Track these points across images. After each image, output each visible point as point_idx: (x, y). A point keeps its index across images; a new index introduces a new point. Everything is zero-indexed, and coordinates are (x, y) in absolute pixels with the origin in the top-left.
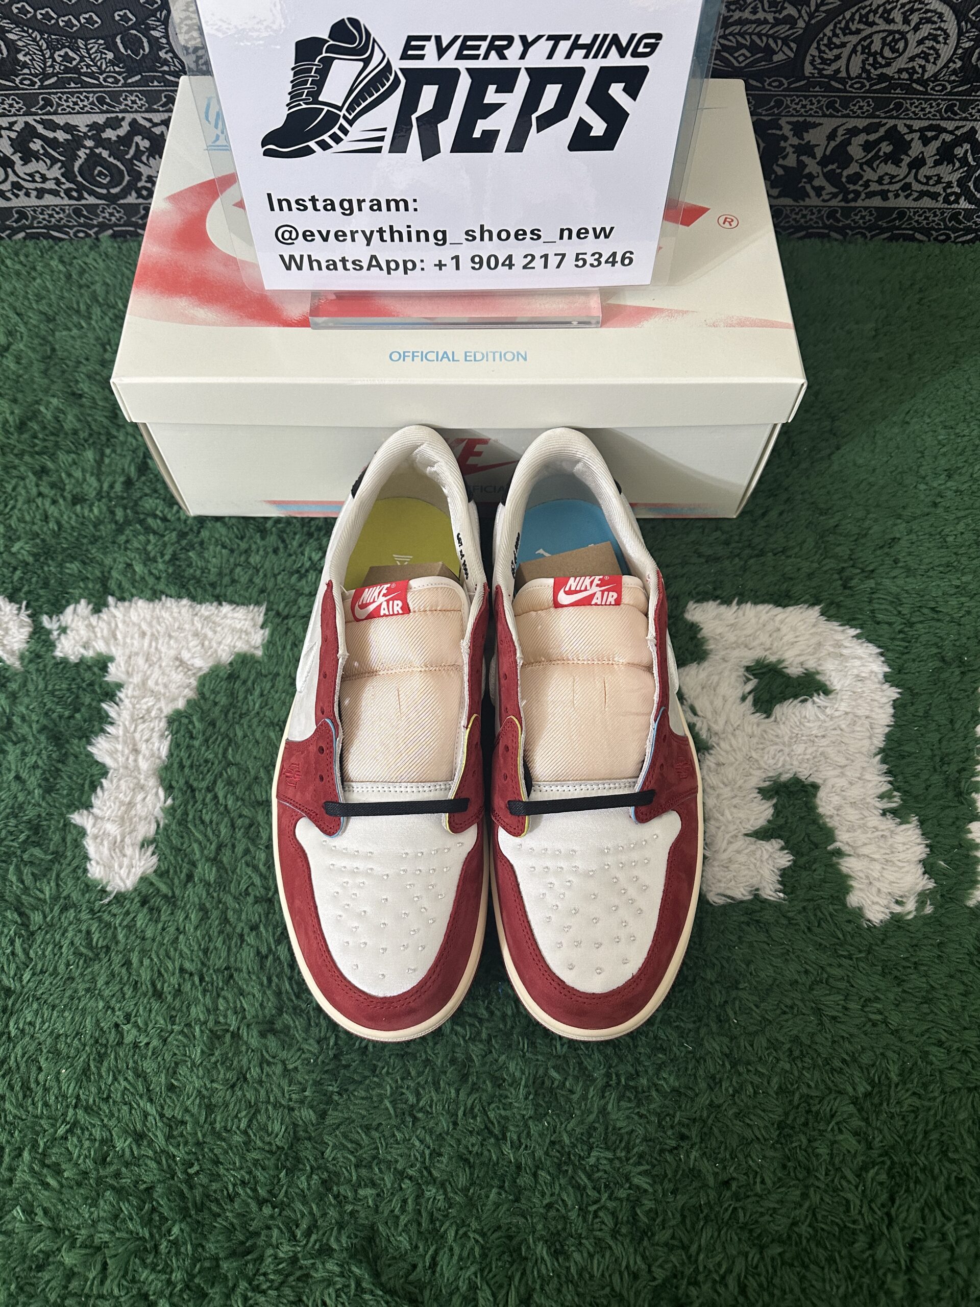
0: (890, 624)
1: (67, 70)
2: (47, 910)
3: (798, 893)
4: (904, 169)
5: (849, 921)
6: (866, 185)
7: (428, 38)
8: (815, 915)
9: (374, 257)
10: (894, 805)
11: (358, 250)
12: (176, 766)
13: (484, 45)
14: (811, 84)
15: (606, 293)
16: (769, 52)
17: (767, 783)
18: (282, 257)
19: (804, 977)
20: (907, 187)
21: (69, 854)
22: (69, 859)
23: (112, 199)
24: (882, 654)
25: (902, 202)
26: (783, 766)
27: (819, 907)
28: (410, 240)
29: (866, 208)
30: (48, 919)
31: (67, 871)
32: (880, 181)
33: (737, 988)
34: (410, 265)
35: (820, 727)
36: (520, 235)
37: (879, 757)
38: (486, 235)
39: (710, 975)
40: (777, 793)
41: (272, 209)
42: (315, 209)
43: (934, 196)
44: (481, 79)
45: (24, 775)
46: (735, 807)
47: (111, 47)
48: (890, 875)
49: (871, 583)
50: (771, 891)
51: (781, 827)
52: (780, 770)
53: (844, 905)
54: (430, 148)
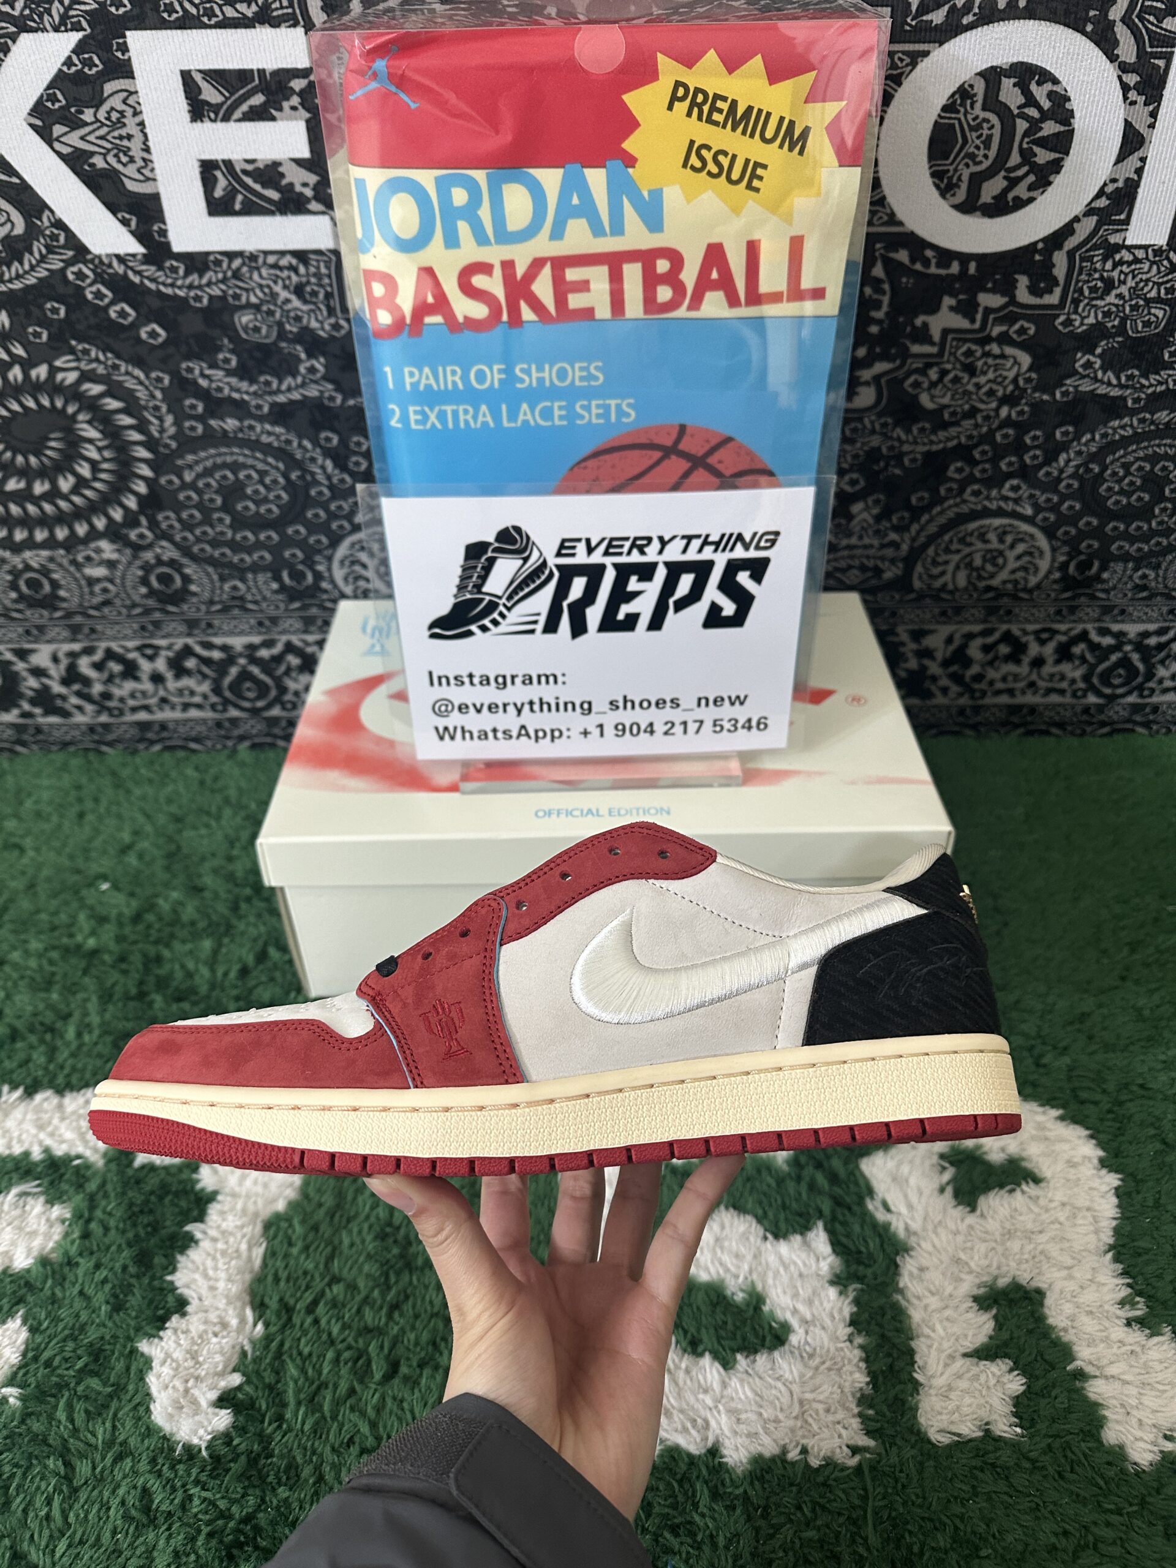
0: (1096, 1103)
1: (234, 598)
2: (98, 1457)
3: (1038, 1427)
4: (1024, 669)
5: (1109, 1463)
6: (991, 683)
7: (579, 540)
8: (1065, 1456)
9: (523, 727)
10: (1139, 1313)
11: (509, 721)
12: (270, 1278)
13: (627, 544)
14: (921, 597)
15: (745, 757)
16: (878, 571)
17: (982, 1291)
18: (437, 729)
19: (1064, 1541)
20: (1032, 684)
21: (131, 1387)
22: (131, 1393)
23: (255, 712)
24: (1092, 1137)
25: (1030, 699)
26: (999, 1268)
27: (1067, 1446)
28: (558, 709)
29: (995, 706)
30: (98, 1470)
31: (126, 1409)
32: (1004, 679)
33: (979, 1557)
34: (557, 734)
35: (1034, 1221)
36: (660, 703)
37: (1110, 1255)
38: (629, 705)
39: (942, 1540)
40: (996, 1302)
41: (432, 684)
42: (472, 683)
43: (1062, 692)
44: (624, 572)
45: (90, 1291)
46: (947, 1319)
47: (277, 578)
48: (1150, 1401)
49: (1066, 1060)
50: (1005, 1427)
51: (1006, 1344)
52: (995, 1272)
53: (1101, 1443)
54: (579, 628)
